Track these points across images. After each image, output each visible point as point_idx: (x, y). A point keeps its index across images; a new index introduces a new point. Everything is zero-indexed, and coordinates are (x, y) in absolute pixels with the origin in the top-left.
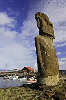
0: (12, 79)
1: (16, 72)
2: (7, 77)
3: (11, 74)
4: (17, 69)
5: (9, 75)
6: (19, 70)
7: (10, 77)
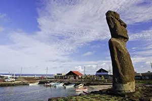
0: (55, 87)
1: (59, 78)
2: (48, 84)
3: (53, 80)
4: (60, 74)
5: (51, 82)
6: (63, 75)
7: (52, 84)
